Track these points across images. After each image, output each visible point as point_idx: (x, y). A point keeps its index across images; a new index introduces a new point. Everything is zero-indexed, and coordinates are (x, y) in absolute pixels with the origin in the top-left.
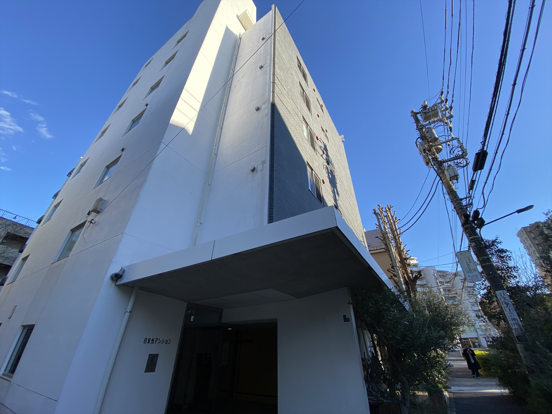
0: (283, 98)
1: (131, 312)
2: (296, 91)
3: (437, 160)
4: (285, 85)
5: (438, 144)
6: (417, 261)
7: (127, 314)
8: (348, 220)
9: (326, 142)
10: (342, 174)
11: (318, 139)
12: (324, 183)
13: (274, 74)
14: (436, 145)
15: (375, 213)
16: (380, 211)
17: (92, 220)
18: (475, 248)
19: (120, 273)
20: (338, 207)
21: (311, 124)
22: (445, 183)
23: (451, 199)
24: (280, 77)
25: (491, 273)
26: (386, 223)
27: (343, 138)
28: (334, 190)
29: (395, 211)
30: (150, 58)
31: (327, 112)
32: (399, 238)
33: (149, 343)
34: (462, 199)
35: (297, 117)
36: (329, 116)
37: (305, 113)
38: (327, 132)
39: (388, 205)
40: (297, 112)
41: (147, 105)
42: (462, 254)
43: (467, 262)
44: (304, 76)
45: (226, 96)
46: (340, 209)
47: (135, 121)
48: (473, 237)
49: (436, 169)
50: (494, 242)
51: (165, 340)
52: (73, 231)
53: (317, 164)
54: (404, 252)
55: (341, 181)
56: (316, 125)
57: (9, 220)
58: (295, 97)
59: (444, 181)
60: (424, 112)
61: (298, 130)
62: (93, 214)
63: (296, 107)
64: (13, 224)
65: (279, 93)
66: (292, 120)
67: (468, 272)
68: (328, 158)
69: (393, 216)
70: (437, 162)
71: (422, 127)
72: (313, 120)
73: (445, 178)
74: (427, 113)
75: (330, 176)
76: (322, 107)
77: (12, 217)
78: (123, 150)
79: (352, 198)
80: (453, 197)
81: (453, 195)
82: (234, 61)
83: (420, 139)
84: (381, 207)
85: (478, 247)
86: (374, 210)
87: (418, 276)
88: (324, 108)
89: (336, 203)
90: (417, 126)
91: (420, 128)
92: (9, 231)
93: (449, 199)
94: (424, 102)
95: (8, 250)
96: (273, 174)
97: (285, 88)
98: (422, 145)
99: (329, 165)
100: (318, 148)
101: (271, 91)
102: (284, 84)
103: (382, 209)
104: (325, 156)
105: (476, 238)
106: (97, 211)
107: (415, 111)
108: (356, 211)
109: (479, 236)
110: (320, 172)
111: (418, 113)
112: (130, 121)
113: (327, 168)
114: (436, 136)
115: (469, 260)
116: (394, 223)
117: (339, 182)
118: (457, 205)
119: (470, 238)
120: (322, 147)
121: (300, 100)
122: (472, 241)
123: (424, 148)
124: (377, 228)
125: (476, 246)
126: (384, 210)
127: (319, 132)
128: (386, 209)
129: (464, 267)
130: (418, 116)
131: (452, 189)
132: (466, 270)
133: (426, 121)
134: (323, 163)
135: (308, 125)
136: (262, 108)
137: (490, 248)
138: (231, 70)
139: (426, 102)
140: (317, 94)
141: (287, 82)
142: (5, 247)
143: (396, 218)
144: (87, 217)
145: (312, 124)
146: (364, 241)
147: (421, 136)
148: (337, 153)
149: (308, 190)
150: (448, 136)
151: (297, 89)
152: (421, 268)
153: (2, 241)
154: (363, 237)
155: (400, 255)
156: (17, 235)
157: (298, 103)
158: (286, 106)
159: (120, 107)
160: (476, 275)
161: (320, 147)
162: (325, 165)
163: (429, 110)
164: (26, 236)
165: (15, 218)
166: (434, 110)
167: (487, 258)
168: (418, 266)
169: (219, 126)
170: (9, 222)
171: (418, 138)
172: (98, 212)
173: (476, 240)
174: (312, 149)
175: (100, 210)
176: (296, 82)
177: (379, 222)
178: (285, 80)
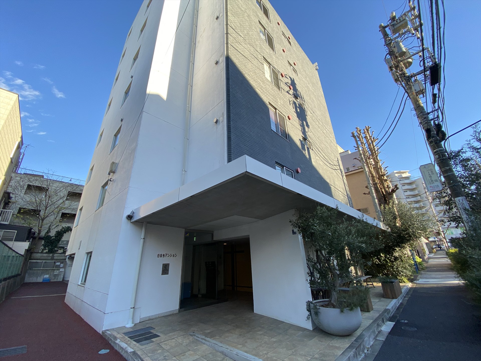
0: (238, 46)
1: (144, 239)
2: (255, 32)
3: (405, 76)
4: (241, 31)
5: (406, 58)
6: (409, 173)
7: (142, 240)
8: (319, 149)
9: (293, 76)
10: (314, 104)
11: (282, 76)
12: (289, 119)
13: (227, 24)
14: (404, 60)
15: (354, 136)
16: (358, 133)
17: (111, 178)
18: (438, 160)
19: (131, 215)
20: (307, 138)
21: (274, 62)
22: (412, 99)
23: (417, 114)
24: (235, 24)
25: (452, 182)
26: (364, 144)
27: (317, 66)
28: (303, 123)
29: (373, 131)
30: (131, 27)
31: (296, 42)
32: (377, 156)
33: (161, 257)
34: (428, 113)
35: (256, 60)
36: (299, 46)
37: (267, 53)
38: (295, 65)
39: (366, 127)
40: (257, 55)
41: (132, 77)
42: (425, 167)
43: (429, 174)
44: (266, 12)
45: (192, 54)
46: (310, 140)
47: (127, 93)
48: (437, 150)
49: (404, 85)
50: (459, 152)
51: (172, 255)
52: (104, 187)
53: (282, 102)
54: (381, 169)
55: (312, 112)
56: (281, 62)
57: (67, 183)
58: (253, 40)
59: (411, 97)
60: (392, 24)
61: (258, 74)
62: (112, 174)
63: (255, 50)
64: (70, 185)
65: (233, 43)
66: (249, 65)
67: (430, 183)
68: (296, 92)
69: (371, 137)
70: (405, 78)
71: (390, 42)
72: (277, 57)
73: (412, 94)
74: (396, 25)
75: (299, 110)
76: (290, 39)
77: (69, 180)
78: (122, 120)
79: (326, 126)
80: (420, 112)
81: (419, 110)
82: (196, 16)
83: (388, 55)
84: (359, 129)
85: (441, 158)
86: (353, 134)
87: (395, 189)
88: (292, 40)
89: (305, 135)
90: (385, 41)
91: (388, 44)
92: (69, 190)
93: (415, 115)
94: (392, 13)
95: (72, 204)
96: (230, 124)
97: (241, 34)
98: (388, 63)
99: (298, 99)
100: (282, 85)
101: (225, 43)
102: (239, 30)
103: (360, 131)
104: (293, 91)
105: (439, 151)
106: (112, 172)
107: (383, 25)
108: (331, 137)
109: (443, 148)
110: (286, 109)
111: (386, 27)
112: (123, 93)
113: (294, 103)
114: (404, 50)
115: (432, 172)
116: (372, 143)
117: (310, 114)
118: (422, 120)
119: (434, 151)
120: (288, 83)
121: (259, 42)
122: (436, 154)
123: (390, 66)
124: (356, 149)
125: (439, 158)
126: (362, 131)
127: (285, 68)
128: (364, 131)
129: (427, 179)
130: (387, 29)
131: (419, 104)
132: (428, 181)
133: (395, 34)
134: (290, 99)
135: (270, 65)
136: (220, 61)
137: (456, 159)
138: (194, 25)
139: (394, 13)
140: (283, 28)
141: (243, 27)
142: (70, 202)
143: (374, 138)
144: (109, 176)
145: (276, 62)
146: (339, 164)
147: (390, 51)
148: (309, 84)
149: (270, 130)
150: (419, 47)
151: (256, 30)
152: (413, 179)
153: (67, 197)
154: (338, 160)
155: (378, 172)
156: (76, 193)
157: (257, 46)
158: (242, 53)
159: (117, 80)
160: (438, 185)
161: (286, 83)
162: (291, 100)
163: (397, 22)
164: (80, 192)
165: (71, 180)
166: (403, 20)
167: (449, 169)
168: (410, 178)
169: (189, 85)
170: (67, 184)
171: (387, 54)
172: (114, 172)
173: (439, 152)
174: (276, 89)
175: (114, 171)
176: (255, 23)
177: (357, 144)
178: (241, 25)
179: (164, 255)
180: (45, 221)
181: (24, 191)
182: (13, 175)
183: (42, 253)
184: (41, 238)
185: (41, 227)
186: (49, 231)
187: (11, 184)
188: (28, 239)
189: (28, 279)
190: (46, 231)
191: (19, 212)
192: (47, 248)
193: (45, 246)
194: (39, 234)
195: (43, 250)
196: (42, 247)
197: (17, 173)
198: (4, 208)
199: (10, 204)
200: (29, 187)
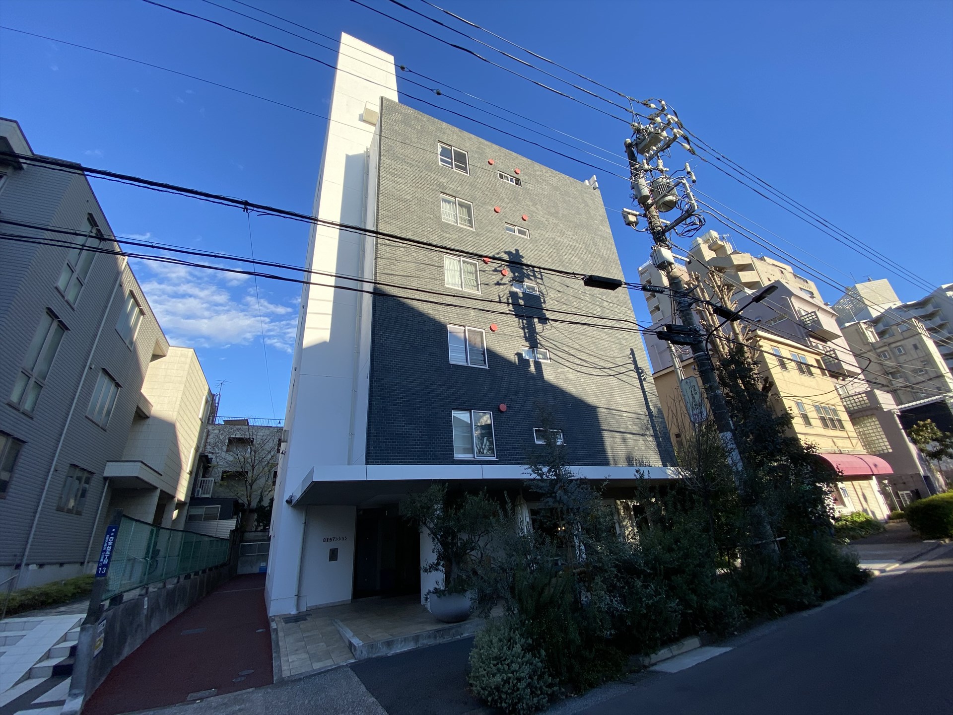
33: (327, 541)
51: (341, 537)
55: (563, 289)
117: (555, 295)
170: (275, 428)
179: (331, 539)
180: (255, 486)
181: (225, 448)
182: (210, 428)
183: (256, 531)
184: (252, 511)
185: (250, 496)
186: (261, 500)
187: (209, 441)
188: (236, 513)
189: (243, 570)
190: (258, 500)
191: (222, 479)
192: (261, 524)
193: (258, 521)
194: (249, 504)
195: (257, 527)
196: (256, 523)
197: (215, 425)
198: (203, 477)
199: (210, 469)
200: (231, 441)
